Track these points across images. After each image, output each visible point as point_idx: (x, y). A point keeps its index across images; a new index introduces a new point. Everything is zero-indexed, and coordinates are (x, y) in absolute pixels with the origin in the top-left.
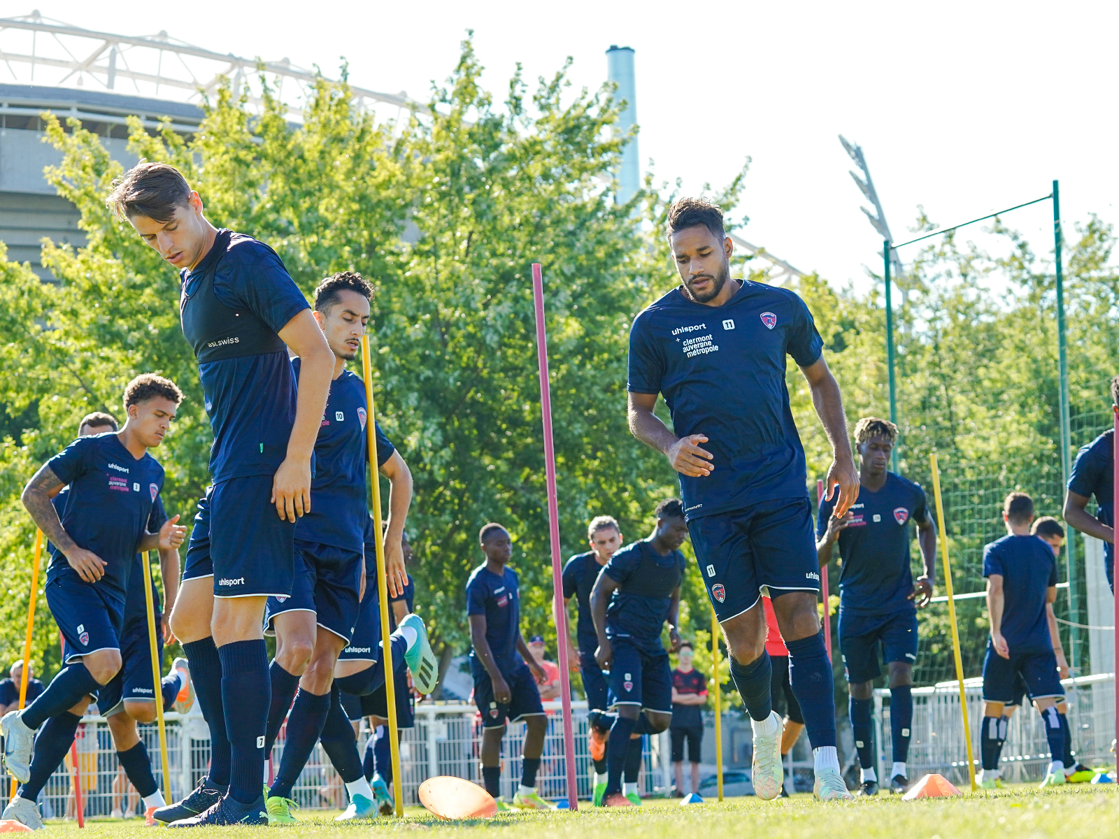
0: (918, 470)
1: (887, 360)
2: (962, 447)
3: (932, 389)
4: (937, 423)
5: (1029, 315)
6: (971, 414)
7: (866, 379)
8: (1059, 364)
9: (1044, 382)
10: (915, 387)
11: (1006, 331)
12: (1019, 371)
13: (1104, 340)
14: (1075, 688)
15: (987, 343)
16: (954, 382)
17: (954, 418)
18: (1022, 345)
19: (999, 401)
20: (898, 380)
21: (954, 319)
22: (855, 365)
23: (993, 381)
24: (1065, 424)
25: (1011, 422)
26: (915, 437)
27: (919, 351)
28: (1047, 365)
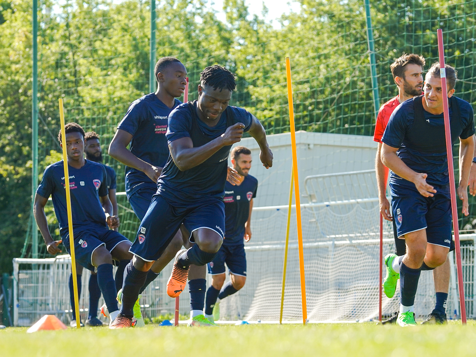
0: (52, 109)
1: (32, 32)
2: (82, 94)
3: (63, 54)
4: (65, 78)
5: (132, 7)
6: (90, 73)
7: (18, 44)
8: (151, 41)
9: (141, 53)
10: (51, 52)
11: (116, 17)
12: (123, 45)
13: (182, 26)
15: (103, 25)
16: (79, 50)
17: (78, 75)
18: (126, 27)
19: (109, 65)
20: (39, 46)
21: (81, 7)
22: (10, 34)
23: (105, 51)
24: (152, 83)
25: (117, 80)
26: (51, 86)
27: (55, 27)
28: (143, 42)
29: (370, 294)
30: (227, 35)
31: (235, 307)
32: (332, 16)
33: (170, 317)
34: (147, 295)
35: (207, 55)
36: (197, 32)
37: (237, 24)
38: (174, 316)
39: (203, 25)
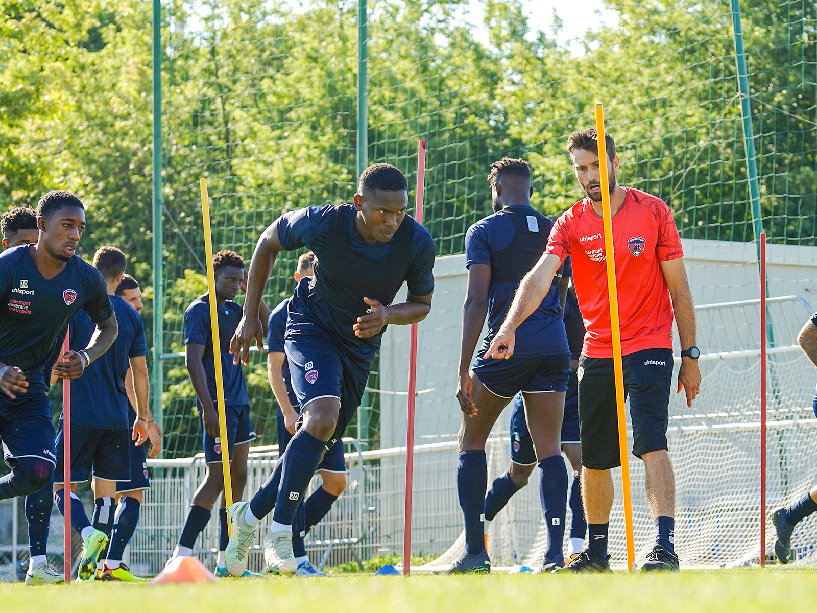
0: (185, 197)
1: (152, 64)
2: (239, 172)
3: (205, 102)
4: (210, 143)
5: (326, 19)
6: (252, 134)
7: (127, 85)
8: (358, 79)
9: (341, 100)
10: (185, 98)
11: (297, 36)
12: (311, 85)
13: (413, 52)
14: (361, 463)
15: (274, 49)
16: (233, 94)
17: (231, 138)
18: (314, 55)
19: (286, 120)
20: (165, 89)
21: (236, 19)
22: (114, 67)
23: (279, 96)
24: (361, 151)
25: (299, 147)
26: (184, 158)
27: (191, 55)
28: (344, 80)
29: (744, 518)
30: (491, 67)
31: (506, 542)
32: (673, 32)
33: (395, 560)
34: (354, 522)
35: (456, 101)
36: (439, 61)
37: (508, 47)
38: (402, 558)
39: (450, 49)
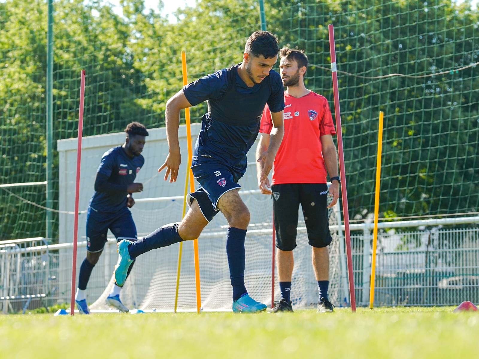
8: (48, 35)
9: (38, 46)
11: (13, 10)
12: (21, 38)
13: (79, 20)
14: (48, 252)
18: (23, 20)
19: (6, 57)
23: (2, 44)
24: (49, 76)
25: (14, 73)
28: (40, 35)
29: (263, 282)
30: (123, 29)
31: (130, 296)
32: (226, 10)
33: (66, 306)
34: (43, 285)
35: (104, 48)
36: (94, 25)
37: (134, 17)
38: (70, 305)
39: (101, 18)
